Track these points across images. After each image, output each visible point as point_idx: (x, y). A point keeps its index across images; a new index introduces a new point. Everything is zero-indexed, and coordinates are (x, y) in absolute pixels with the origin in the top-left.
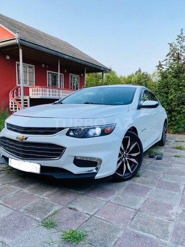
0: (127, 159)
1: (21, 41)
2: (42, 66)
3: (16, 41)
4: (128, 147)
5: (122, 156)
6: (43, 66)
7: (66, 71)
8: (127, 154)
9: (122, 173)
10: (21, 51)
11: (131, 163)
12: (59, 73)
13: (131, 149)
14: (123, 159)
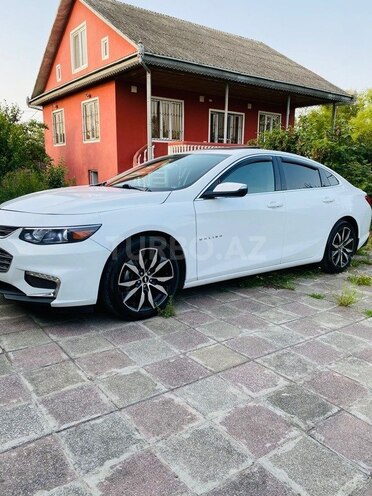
0: (149, 284)
1: (148, 59)
2: (198, 99)
3: (139, 60)
4: (152, 266)
5: (141, 278)
6: (202, 99)
7: (250, 107)
8: (150, 277)
9: (136, 307)
10: (149, 76)
11: (155, 292)
12: (226, 112)
13: (157, 269)
14: (142, 285)
